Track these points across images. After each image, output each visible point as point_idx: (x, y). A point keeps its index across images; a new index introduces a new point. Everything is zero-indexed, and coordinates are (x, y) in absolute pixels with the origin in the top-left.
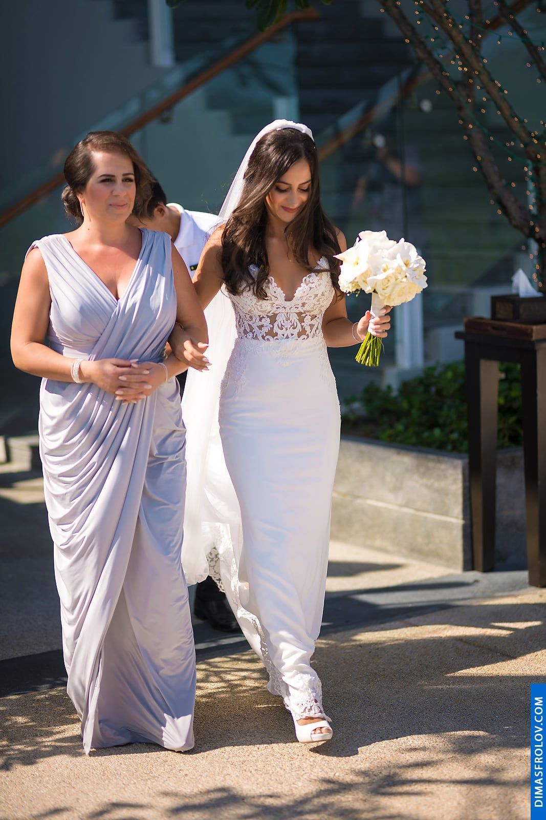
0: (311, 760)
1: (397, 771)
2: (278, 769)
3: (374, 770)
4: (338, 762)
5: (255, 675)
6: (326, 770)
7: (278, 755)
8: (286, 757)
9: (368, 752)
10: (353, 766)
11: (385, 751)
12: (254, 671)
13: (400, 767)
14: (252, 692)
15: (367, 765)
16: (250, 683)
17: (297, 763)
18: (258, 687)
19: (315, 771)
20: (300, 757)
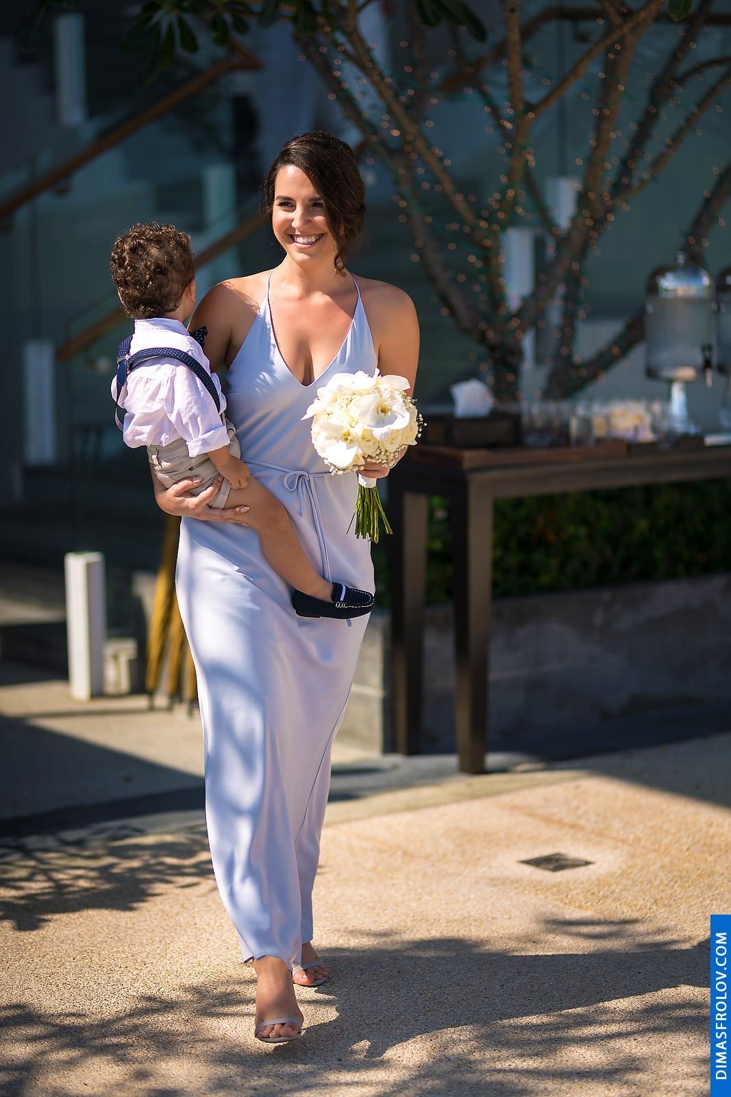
0: (135, 973)
1: (237, 988)
2: (92, 983)
3: (208, 985)
4: (167, 975)
5: (92, 874)
6: (150, 984)
7: (96, 967)
8: (105, 969)
9: (207, 964)
10: (184, 981)
11: (228, 964)
12: (92, 869)
13: (241, 983)
14: (84, 894)
15: (202, 979)
16: (83, 883)
17: (117, 976)
18: (93, 888)
19: (135, 985)
20: (122, 969)
